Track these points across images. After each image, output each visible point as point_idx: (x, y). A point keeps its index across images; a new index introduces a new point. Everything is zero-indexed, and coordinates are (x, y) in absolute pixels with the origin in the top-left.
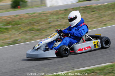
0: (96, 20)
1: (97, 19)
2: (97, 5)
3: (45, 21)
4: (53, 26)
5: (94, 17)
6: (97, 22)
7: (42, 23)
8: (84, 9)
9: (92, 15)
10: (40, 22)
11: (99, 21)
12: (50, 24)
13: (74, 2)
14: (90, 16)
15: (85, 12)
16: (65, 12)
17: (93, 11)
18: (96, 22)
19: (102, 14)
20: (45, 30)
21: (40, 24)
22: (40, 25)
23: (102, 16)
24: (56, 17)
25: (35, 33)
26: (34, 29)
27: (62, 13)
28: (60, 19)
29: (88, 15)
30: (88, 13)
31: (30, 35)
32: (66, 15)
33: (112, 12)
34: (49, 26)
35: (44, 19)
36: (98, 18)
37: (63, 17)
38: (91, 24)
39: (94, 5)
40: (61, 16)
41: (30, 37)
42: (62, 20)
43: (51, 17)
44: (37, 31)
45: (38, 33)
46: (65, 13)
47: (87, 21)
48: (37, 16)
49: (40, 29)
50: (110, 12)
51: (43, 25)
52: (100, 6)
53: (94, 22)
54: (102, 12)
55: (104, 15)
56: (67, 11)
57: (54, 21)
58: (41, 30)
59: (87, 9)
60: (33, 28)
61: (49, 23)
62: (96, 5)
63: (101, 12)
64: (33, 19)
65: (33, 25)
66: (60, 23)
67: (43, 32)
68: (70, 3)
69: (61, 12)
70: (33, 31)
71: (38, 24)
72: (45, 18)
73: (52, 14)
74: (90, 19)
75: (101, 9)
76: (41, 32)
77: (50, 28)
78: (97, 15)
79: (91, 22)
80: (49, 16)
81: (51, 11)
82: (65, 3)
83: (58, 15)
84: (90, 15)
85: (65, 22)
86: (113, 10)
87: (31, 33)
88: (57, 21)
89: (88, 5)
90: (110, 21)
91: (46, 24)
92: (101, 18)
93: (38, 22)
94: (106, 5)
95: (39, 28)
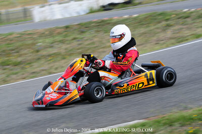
3: (29, 48)
4: (44, 56)
7: (25, 51)
8: (99, 25)
10: (22, 49)
12: (39, 53)
13: (83, 13)
15: (99, 30)
16: (66, 32)
20: (30, 63)
21: (20, 53)
22: (20, 56)
24: (49, 40)
25: (12, 70)
26: (10, 63)
27: (59, 34)
28: (57, 43)
29: (105, 35)
30: (106, 32)
31: (4, 73)
32: (67, 37)
33: (148, 29)
34: (37, 57)
35: (28, 45)
37: (62, 40)
39: (116, 18)
40: (59, 38)
41: (4, 76)
42: (60, 45)
43: (41, 41)
44: (15, 66)
45: (18, 69)
46: (66, 33)
47: (104, 46)
48: (16, 39)
49: (21, 62)
50: (142, 30)
51: (26, 54)
52: (127, 19)
56: (68, 29)
57: (46, 48)
58: (22, 64)
59: (103, 25)
60: (8, 60)
61: (38, 51)
62: (120, 18)
64: (9, 44)
65: (8, 55)
66: (56, 51)
67: (27, 66)
68: (75, 15)
69: (59, 30)
70: (8, 65)
71: (17, 54)
72: (30, 42)
73: (42, 35)
76: (23, 68)
77: (39, 59)
80: (37, 39)
81: (41, 29)
82: (67, 16)
83: (53, 37)
85: (66, 49)
86: (149, 26)
87: (5, 69)
88: (52, 47)
89: (105, 19)
90: (143, 46)
91: (32, 52)
93: (17, 50)
94: (135, 18)
95: (20, 59)
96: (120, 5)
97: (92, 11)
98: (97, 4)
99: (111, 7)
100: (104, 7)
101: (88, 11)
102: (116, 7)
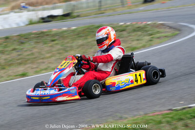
0: (58, 56)
1: (59, 53)
2: (60, 30)
5: (55, 50)
6: (60, 59)
8: (38, 37)
9: (51, 46)
11: (62, 57)
13: (22, 25)
14: (47, 49)
15: (38, 41)
16: (5, 42)
17: (53, 41)
18: (58, 59)
19: (68, 45)
23: (68, 49)
29: (44, 46)
30: (44, 44)
32: (7, 47)
33: (85, 41)
36: (61, 51)
37: (2, 51)
38: (50, 63)
39: (55, 30)
46: (6, 44)
47: (42, 57)
50: (80, 42)
52: (65, 31)
53: (53, 58)
54: (68, 43)
55: (71, 47)
56: (8, 40)
59: (42, 37)
63: (66, 41)
68: (14, 26)
74: (48, 53)
75: (66, 37)
78: (59, 47)
79: (49, 59)
82: (7, 27)
84: (47, 47)
85: (5, 59)
86: (87, 39)
89: (44, 30)
92: (67, 51)
94: (74, 31)
96: (59, 17)
97: (31, 23)
98: (37, 16)
99: (50, 19)
100: (43, 19)
101: (27, 23)
102: (55, 19)
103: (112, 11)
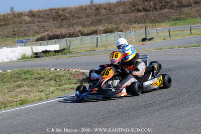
103: (104, 48)
